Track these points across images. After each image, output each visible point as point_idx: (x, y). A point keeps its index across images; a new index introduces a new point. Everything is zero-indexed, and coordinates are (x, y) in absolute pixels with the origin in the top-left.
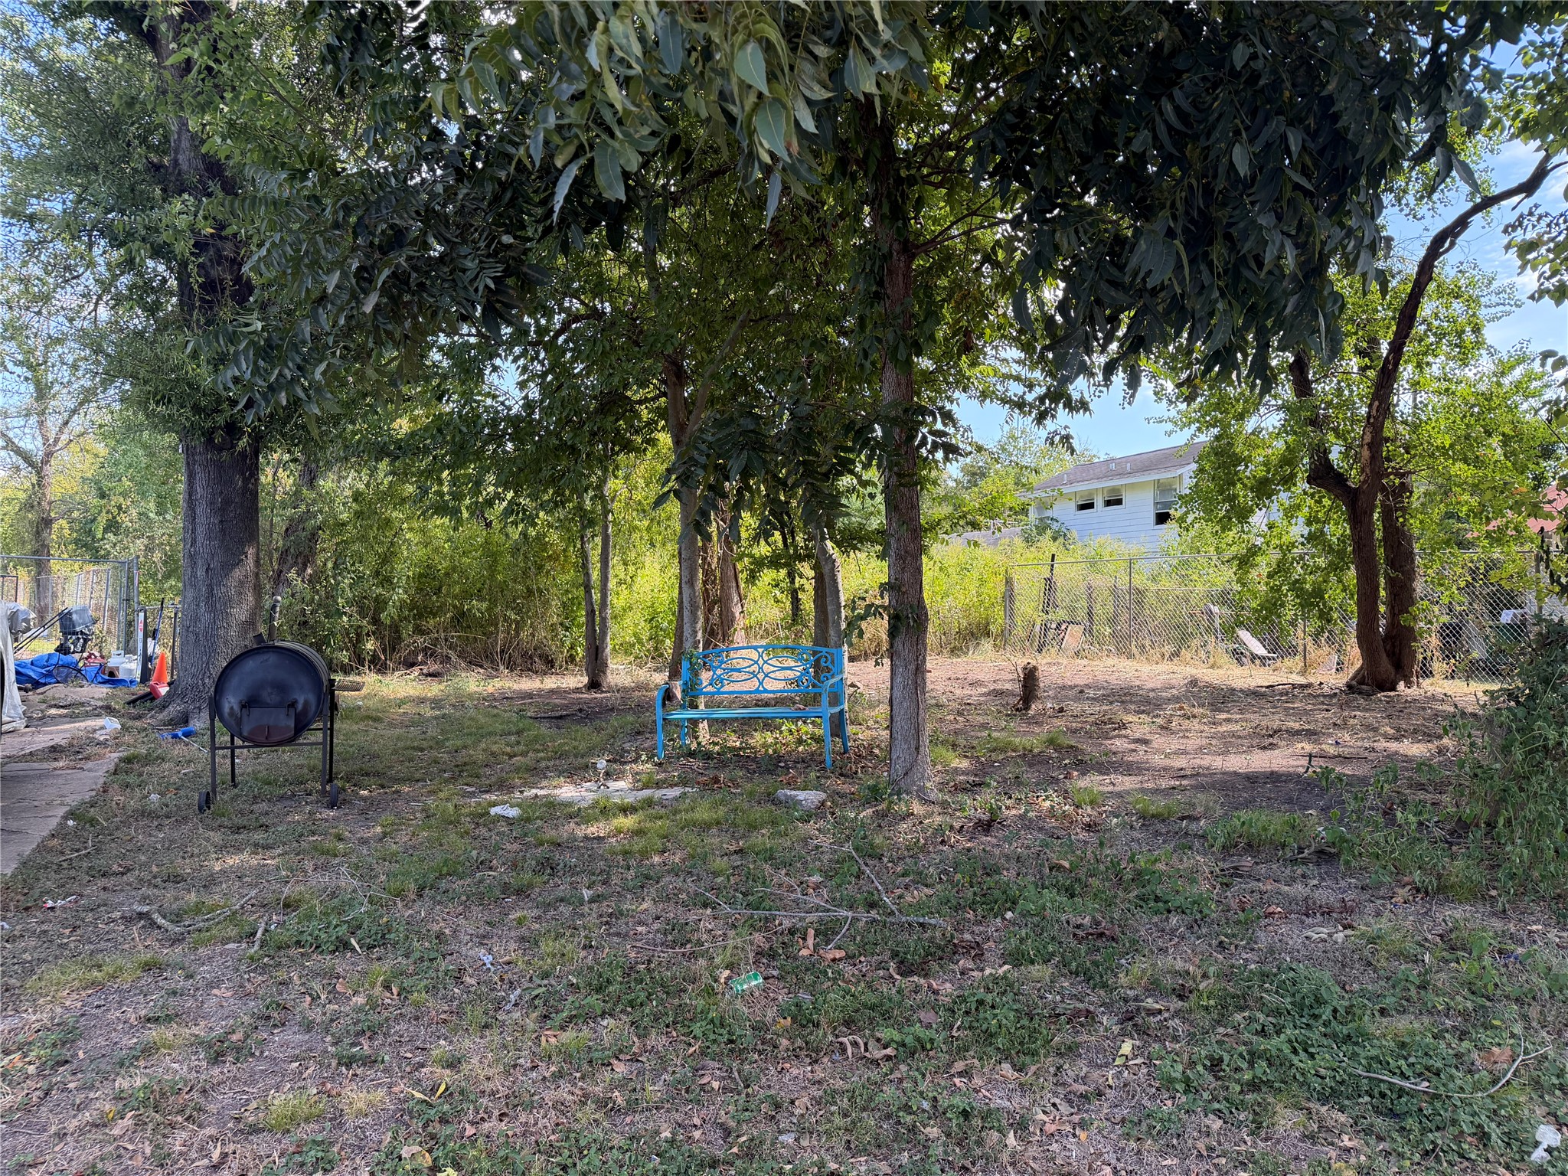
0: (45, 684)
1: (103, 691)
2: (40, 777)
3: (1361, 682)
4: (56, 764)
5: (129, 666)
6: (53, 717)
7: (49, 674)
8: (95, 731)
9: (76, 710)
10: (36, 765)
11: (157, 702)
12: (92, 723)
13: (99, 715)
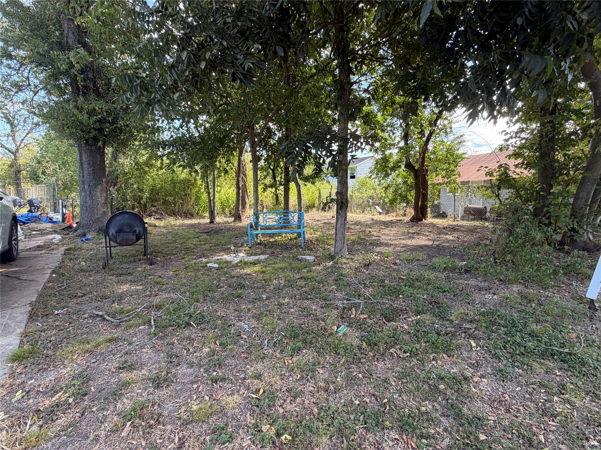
0: (28, 223)
1: (50, 225)
2: (36, 257)
3: (414, 219)
4: (41, 252)
5: (58, 217)
6: (34, 235)
7: (29, 220)
8: (52, 239)
9: (43, 232)
10: (32, 253)
11: (73, 229)
12: (51, 237)
13: (52, 234)
